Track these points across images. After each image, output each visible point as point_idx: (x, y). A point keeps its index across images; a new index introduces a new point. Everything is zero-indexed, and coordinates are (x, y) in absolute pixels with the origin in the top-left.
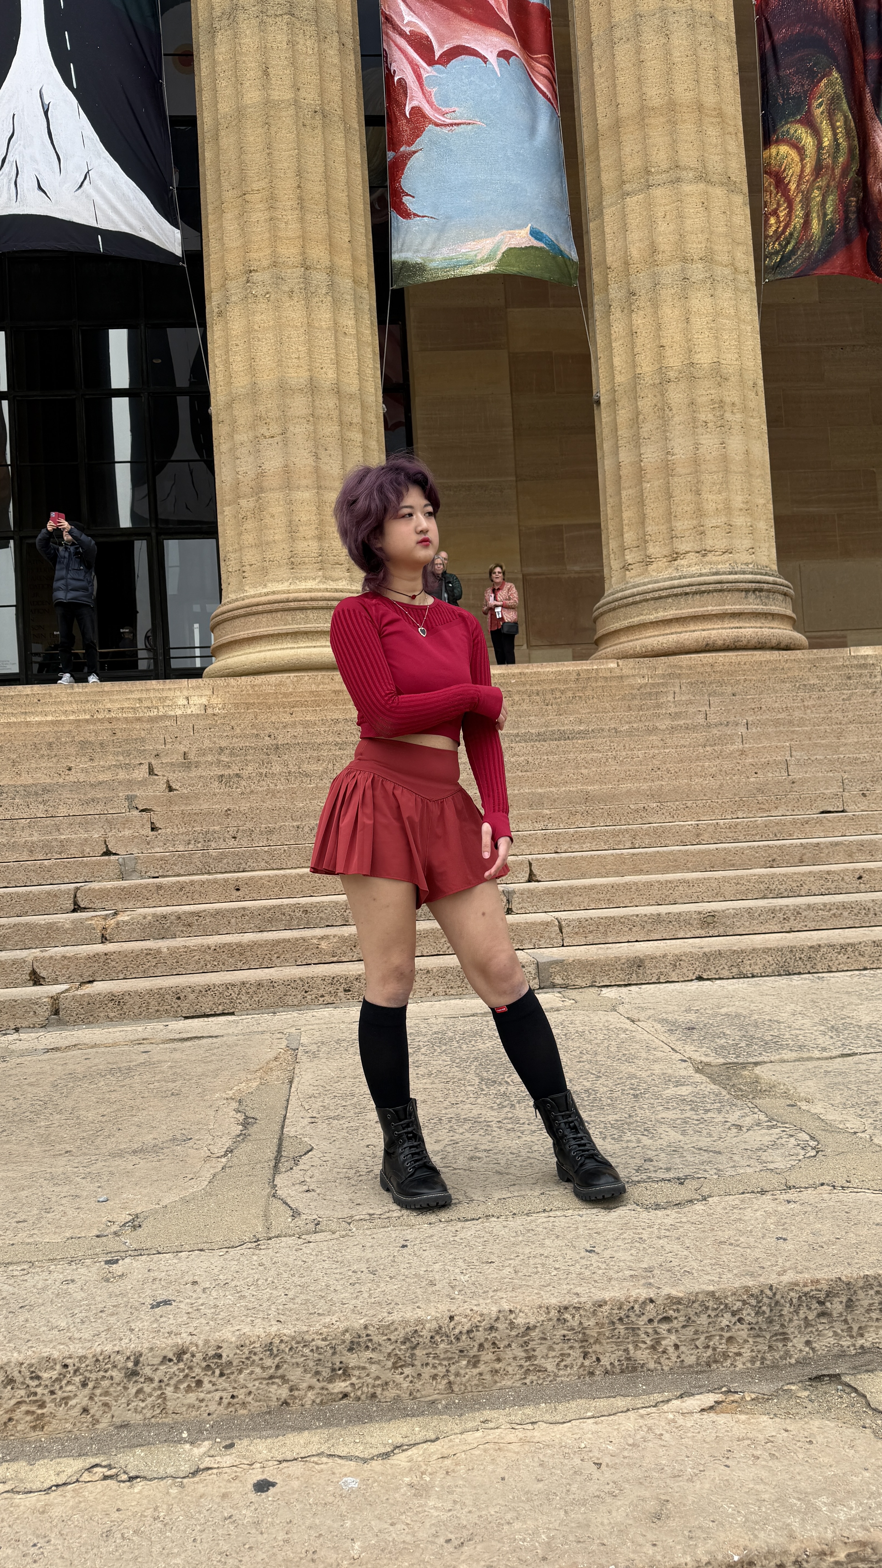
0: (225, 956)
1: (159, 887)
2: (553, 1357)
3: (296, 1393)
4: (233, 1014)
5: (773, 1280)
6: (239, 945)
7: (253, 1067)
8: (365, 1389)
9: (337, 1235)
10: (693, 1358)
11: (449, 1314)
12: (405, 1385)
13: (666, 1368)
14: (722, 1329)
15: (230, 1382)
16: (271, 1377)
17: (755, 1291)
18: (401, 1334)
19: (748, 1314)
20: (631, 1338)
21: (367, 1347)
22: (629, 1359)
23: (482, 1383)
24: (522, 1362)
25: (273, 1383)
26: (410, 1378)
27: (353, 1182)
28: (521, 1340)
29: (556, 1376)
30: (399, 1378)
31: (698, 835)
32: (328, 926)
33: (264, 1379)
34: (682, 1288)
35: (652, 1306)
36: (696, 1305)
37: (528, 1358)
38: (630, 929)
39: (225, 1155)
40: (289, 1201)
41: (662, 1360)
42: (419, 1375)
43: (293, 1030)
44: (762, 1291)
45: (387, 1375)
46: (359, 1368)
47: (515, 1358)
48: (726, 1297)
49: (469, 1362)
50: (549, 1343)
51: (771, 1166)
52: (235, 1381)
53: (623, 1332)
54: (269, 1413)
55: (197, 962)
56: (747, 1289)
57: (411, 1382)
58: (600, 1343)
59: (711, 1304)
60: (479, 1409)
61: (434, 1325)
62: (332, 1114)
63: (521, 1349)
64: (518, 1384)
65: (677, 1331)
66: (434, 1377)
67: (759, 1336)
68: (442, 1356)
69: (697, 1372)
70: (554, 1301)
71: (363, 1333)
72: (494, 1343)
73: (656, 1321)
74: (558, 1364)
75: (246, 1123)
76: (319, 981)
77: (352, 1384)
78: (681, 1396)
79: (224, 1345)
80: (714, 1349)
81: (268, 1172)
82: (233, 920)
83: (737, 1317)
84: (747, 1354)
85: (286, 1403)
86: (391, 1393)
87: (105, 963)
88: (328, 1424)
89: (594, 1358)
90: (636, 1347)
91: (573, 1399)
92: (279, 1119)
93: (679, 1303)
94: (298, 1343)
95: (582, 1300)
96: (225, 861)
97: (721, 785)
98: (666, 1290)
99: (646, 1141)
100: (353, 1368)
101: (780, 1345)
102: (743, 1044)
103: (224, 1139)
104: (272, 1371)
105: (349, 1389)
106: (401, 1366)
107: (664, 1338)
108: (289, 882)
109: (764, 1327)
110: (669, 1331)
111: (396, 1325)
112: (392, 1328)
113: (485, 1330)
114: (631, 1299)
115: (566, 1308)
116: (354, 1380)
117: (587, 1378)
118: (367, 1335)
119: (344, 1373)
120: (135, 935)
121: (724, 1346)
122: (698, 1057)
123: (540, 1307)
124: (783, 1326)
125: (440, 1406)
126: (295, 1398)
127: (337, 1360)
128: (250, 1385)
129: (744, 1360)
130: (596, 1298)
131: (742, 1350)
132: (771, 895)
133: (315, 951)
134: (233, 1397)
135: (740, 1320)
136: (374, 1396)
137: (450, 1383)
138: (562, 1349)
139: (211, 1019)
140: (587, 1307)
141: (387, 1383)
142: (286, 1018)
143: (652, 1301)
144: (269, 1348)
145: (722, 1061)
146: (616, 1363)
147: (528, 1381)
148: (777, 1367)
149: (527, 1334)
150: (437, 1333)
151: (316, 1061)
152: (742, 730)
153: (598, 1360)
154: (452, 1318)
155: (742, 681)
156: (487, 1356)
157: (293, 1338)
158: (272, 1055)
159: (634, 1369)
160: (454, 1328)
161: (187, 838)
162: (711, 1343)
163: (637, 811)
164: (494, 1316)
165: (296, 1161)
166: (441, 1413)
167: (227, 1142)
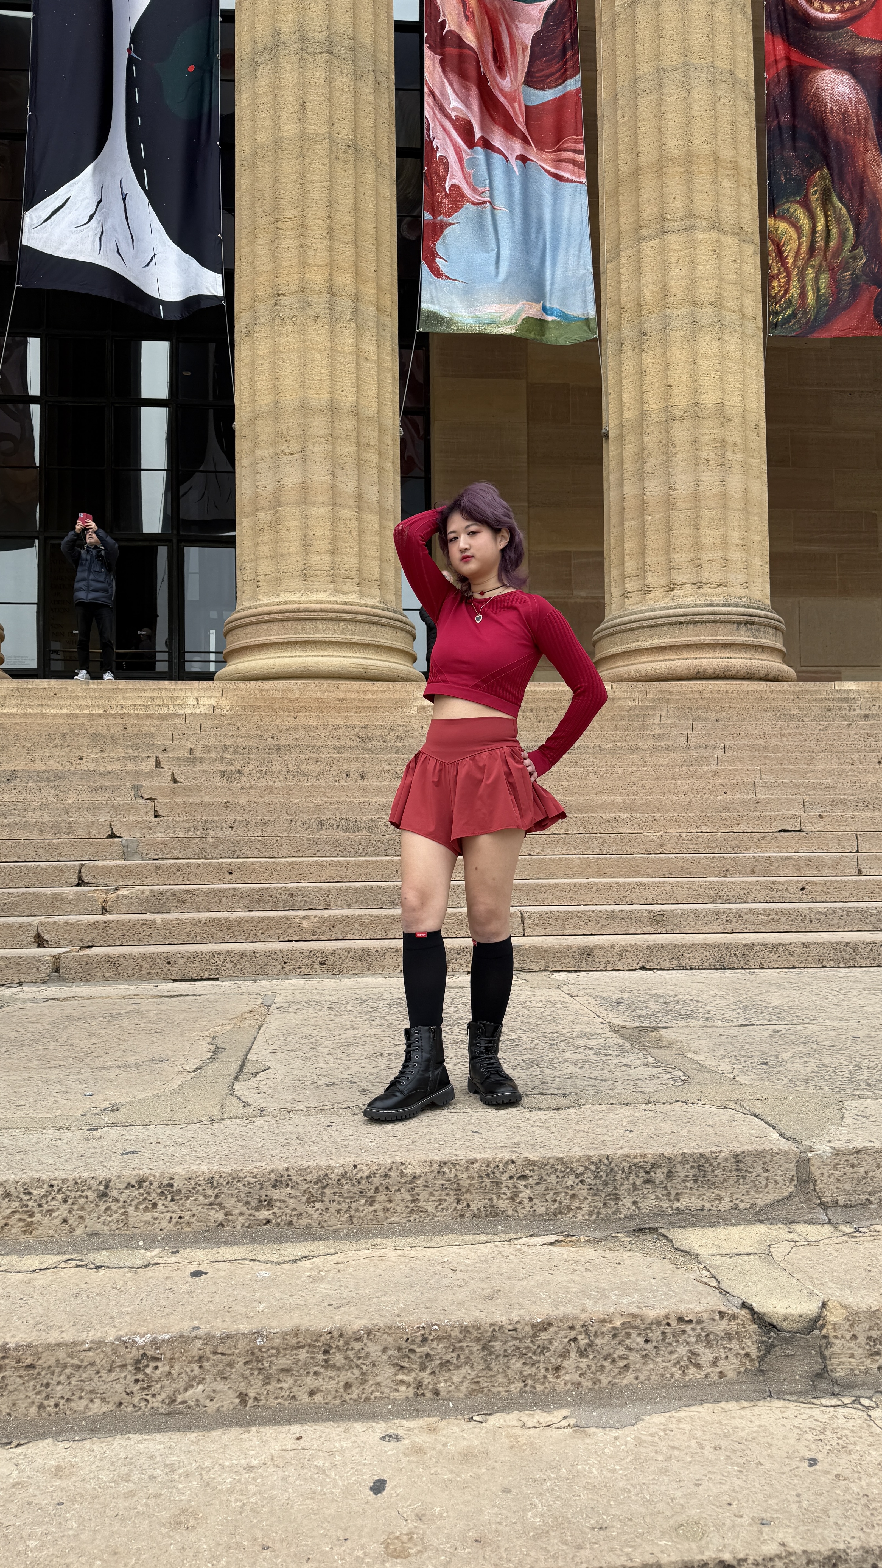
0: (213, 930)
1: (158, 867)
2: (433, 1201)
3: (230, 1217)
4: (217, 979)
5: (610, 1152)
6: (228, 920)
7: (228, 1016)
8: (284, 1217)
9: (278, 1118)
10: (543, 1209)
11: (353, 1163)
12: (316, 1216)
13: (521, 1216)
14: (567, 1188)
15: (179, 1206)
16: (211, 1204)
17: (595, 1159)
18: (315, 1176)
19: (588, 1177)
20: (495, 1190)
21: (288, 1185)
22: (492, 1206)
23: (376, 1218)
24: (408, 1204)
25: (212, 1209)
26: (320, 1211)
27: (298, 1088)
28: (408, 1186)
29: (434, 1216)
30: (311, 1211)
31: (661, 845)
32: (311, 909)
33: (206, 1205)
34: (538, 1154)
35: (513, 1165)
36: (547, 1167)
37: (413, 1201)
38: (586, 923)
39: (195, 1071)
40: (242, 1098)
41: (519, 1209)
42: (327, 1209)
43: (270, 993)
44: (600, 1160)
45: (302, 1208)
46: (280, 1201)
47: (403, 1200)
48: (572, 1163)
49: (366, 1201)
50: (430, 1190)
51: (641, 1089)
52: (183, 1206)
53: (489, 1185)
54: (208, 1231)
55: (188, 934)
56: (588, 1158)
57: (320, 1214)
58: (471, 1192)
59: (559, 1167)
60: (372, 1238)
61: (341, 1170)
62: (291, 1048)
63: (408, 1193)
64: (404, 1221)
65: (531, 1187)
66: (339, 1211)
67: (596, 1195)
68: (346, 1195)
69: (545, 1220)
70: (437, 1158)
71: (286, 1173)
72: (387, 1188)
73: (515, 1177)
74: (436, 1207)
75: (217, 1051)
76: (297, 954)
77: (274, 1213)
78: (531, 1236)
79: (176, 1177)
80: (560, 1203)
81: (229, 1081)
82: (224, 900)
83: (580, 1179)
84: (586, 1208)
85: (221, 1225)
86: (304, 1222)
87: (104, 930)
88: (253, 1241)
89: (465, 1204)
90: (499, 1197)
91: (446, 1234)
92: (245, 1050)
93: (535, 1165)
94: (234, 1178)
95: (459, 1158)
96: (221, 848)
97: (690, 802)
98: (525, 1155)
99: (548, 1071)
100: (275, 1201)
101: (613, 1203)
102: (659, 1015)
103: (196, 1061)
104: (212, 1199)
105: (272, 1217)
106: (313, 1202)
107: (521, 1192)
108: (278, 868)
109: (601, 1188)
110: (525, 1186)
111: (311, 1169)
112: (308, 1171)
113: (381, 1176)
114: (497, 1160)
115: (445, 1163)
116: (275, 1210)
117: (459, 1219)
118: (288, 1176)
119: (268, 1205)
120: (133, 908)
121: (568, 1201)
122: (616, 1022)
123: (425, 1161)
124: (615, 1188)
125: (342, 1234)
126: (229, 1221)
127: (263, 1193)
128: (194, 1209)
129: (584, 1213)
130: (469, 1157)
131: (582, 1206)
132: (720, 901)
133: (296, 929)
134: (180, 1217)
135: (582, 1182)
136: (290, 1223)
137: (350, 1216)
138: (440, 1195)
139: (197, 983)
140: (462, 1163)
141: (301, 1214)
142: (265, 985)
143: (513, 1162)
144: (210, 1181)
145: (636, 1024)
146: (482, 1209)
147: (412, 1219)
148: (610, 1220)
149: (414, 1182)
150: (343, 1177)
151: (285, 1014)
152: (720, 753)
153: (468, 1206)
154: (355, 1166)
155: (726, 708)
156: (381, 1197)
157: (230, 1175)
158: (247, 1009)
159: (496, 1215)
160: (356, 1174)
161: (187, 826)
162: (558, 1198)
163: (608, 821)
164: (388, 1166)
165: (254, 1075)
166: (342, 1239)
167: (198, 1063)
